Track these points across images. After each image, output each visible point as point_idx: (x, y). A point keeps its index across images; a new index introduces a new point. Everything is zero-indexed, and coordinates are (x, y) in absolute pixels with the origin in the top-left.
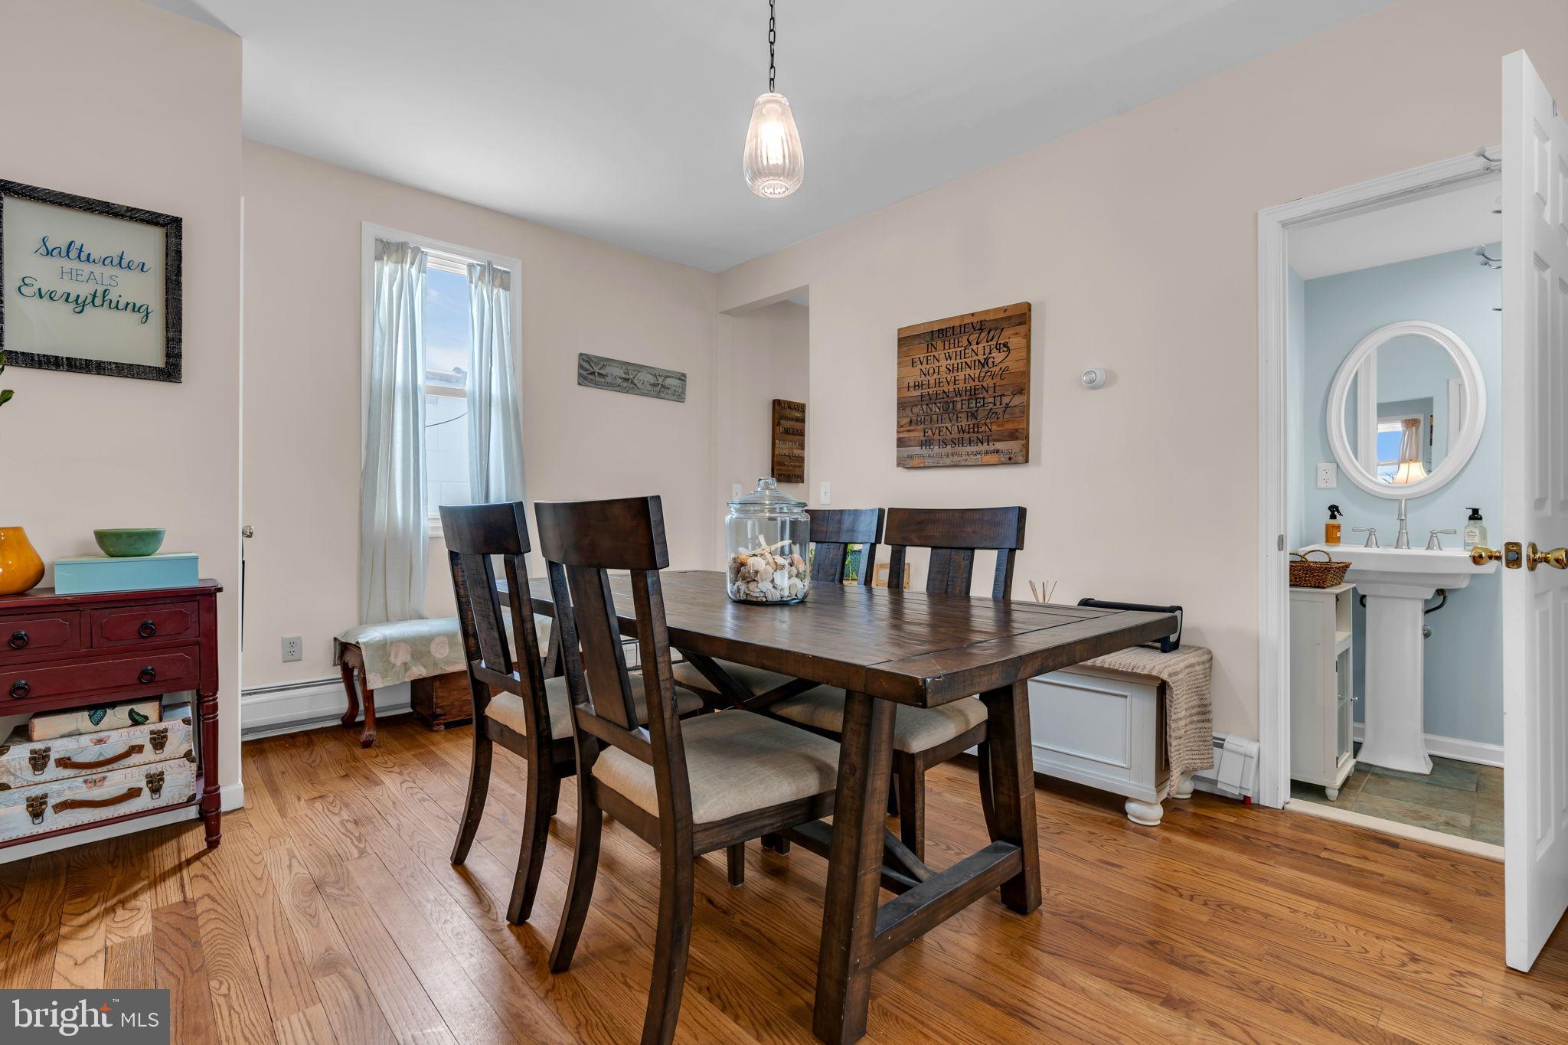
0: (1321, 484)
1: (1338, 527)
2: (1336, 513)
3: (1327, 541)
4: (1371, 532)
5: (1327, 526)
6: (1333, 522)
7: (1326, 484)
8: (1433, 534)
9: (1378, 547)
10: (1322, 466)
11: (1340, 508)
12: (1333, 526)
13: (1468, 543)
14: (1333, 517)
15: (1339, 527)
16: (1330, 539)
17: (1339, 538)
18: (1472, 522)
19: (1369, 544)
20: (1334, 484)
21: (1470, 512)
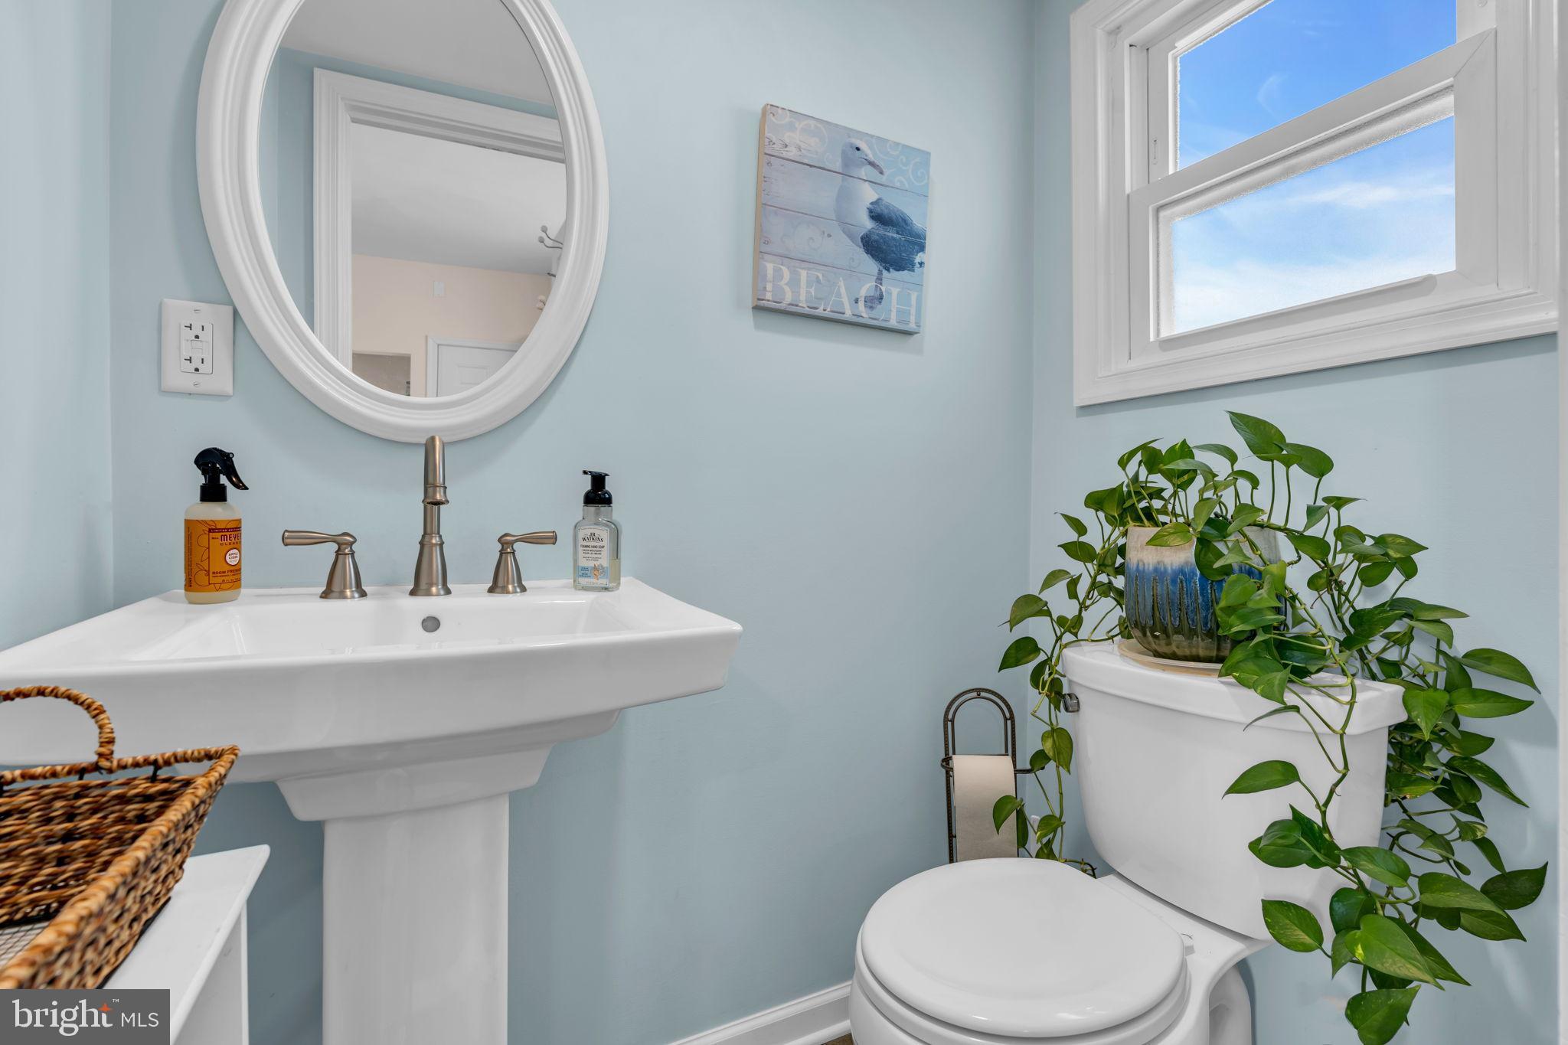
0: (177, 377)
1: (232, 532)
2: (223, 480)
3: (189, 585)
4: (344, 545)
5: (190, 526)
6: (214, 512)
7: (196, 377)
8: (506, 545)
9: (363, 594)
10: (180, 309)
11: (237, 462)
12: (213, 529)
13: (584, 569)
14: (212, 493)
15: (237, 529)
16: (202, 578)
17: (236, 570)
18: (592, 509)
19: (336, 587)
20: (222, 381)
21: (587, 484)
